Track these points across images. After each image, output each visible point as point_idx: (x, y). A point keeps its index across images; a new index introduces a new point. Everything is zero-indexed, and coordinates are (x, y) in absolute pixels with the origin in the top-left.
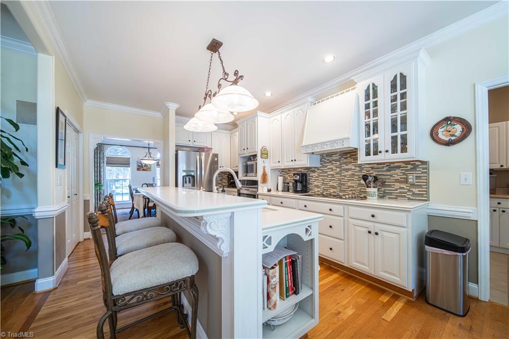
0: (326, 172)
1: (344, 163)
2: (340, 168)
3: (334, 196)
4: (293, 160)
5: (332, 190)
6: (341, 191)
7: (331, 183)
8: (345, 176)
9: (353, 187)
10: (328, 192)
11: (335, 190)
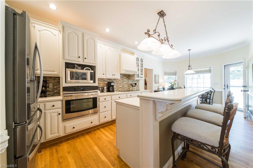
0: (118, 82)
1: (124, 79)
2: (123, 80)
3: (121, 91)
4: (114, 75)
5: (120, 89)
6: (123, 89)
7: (120, 86)
8: (124, 83)
9: (126, 87)
10: (118, 90)
11: (121, 89)
